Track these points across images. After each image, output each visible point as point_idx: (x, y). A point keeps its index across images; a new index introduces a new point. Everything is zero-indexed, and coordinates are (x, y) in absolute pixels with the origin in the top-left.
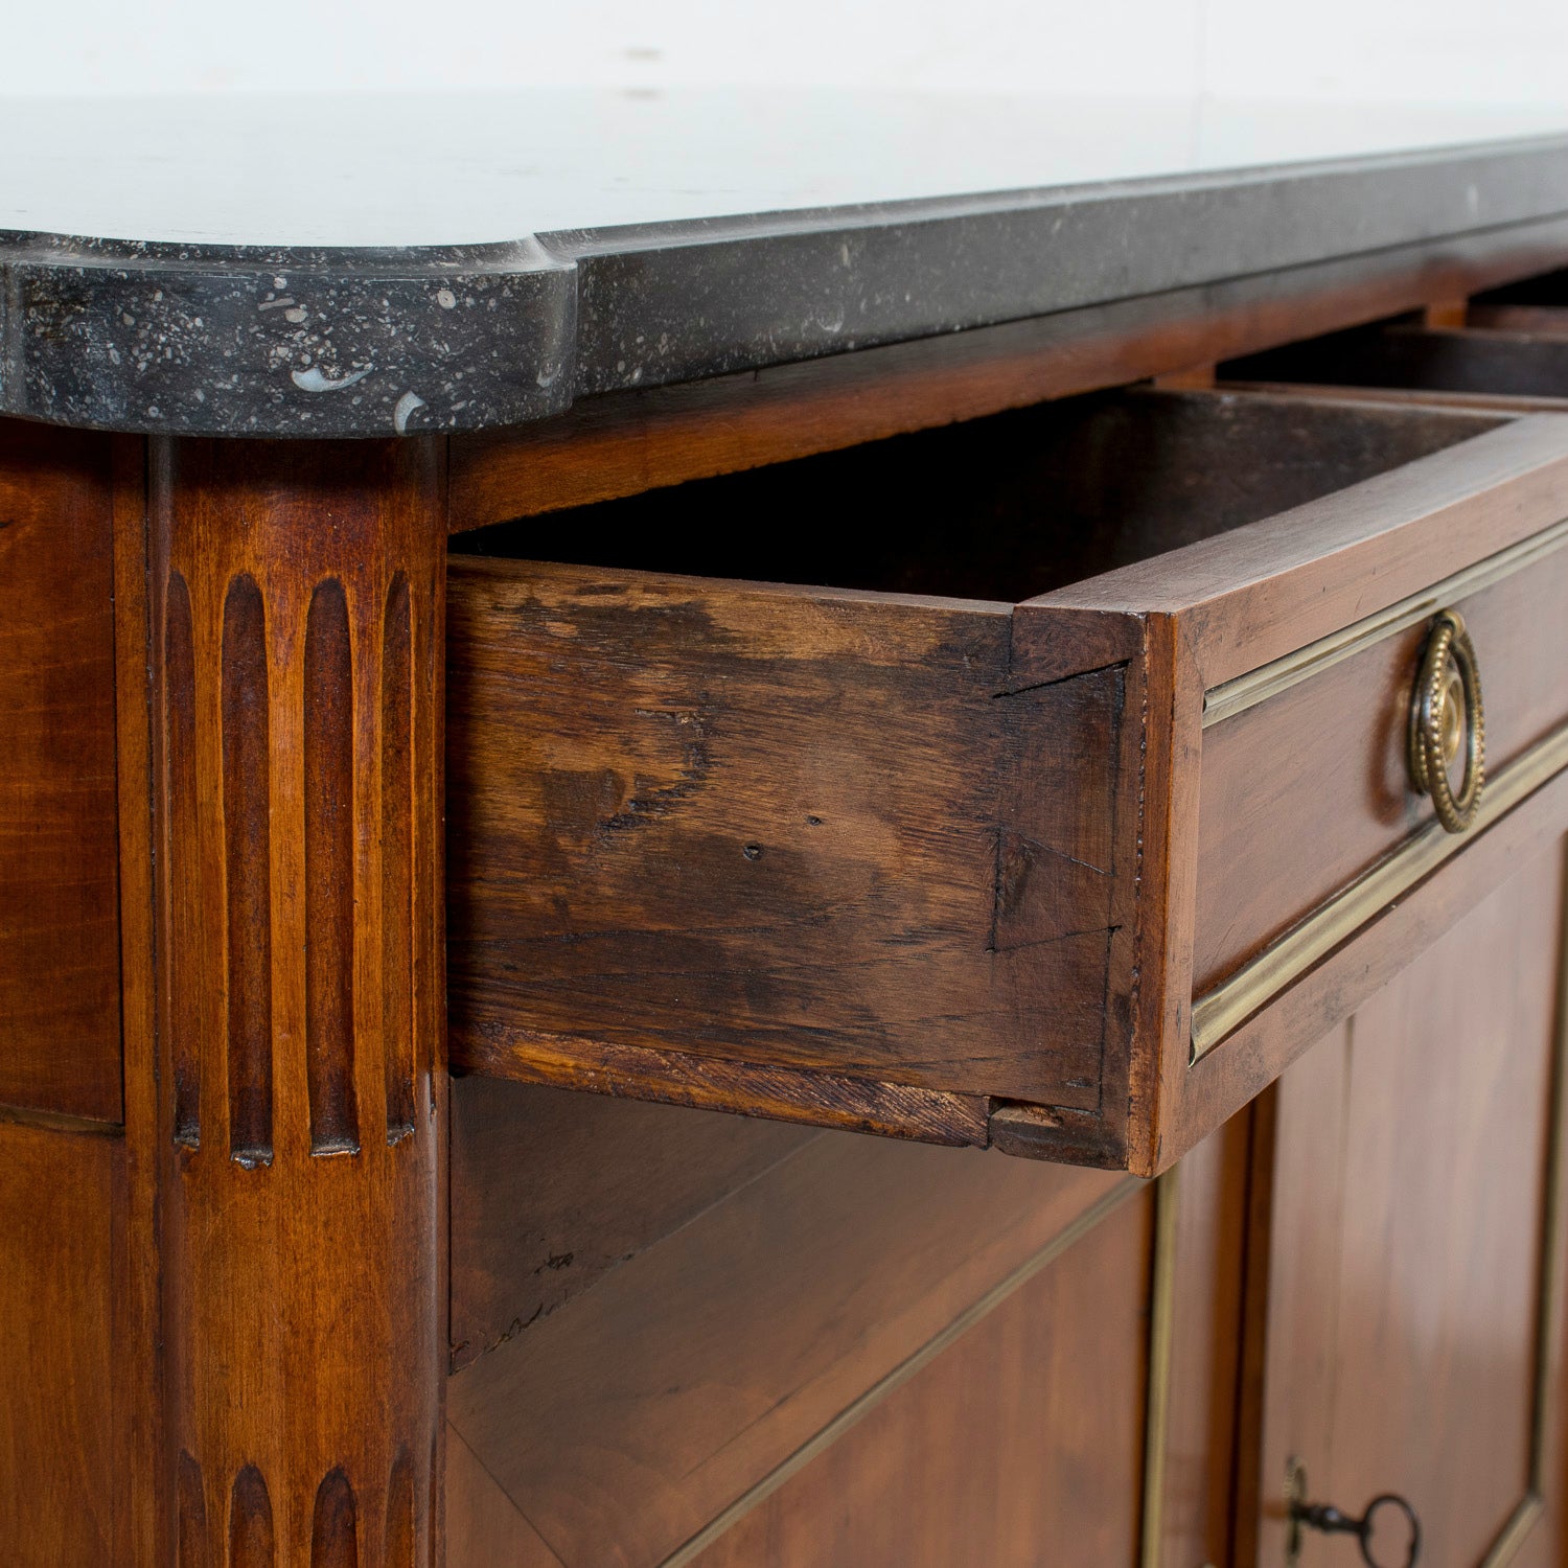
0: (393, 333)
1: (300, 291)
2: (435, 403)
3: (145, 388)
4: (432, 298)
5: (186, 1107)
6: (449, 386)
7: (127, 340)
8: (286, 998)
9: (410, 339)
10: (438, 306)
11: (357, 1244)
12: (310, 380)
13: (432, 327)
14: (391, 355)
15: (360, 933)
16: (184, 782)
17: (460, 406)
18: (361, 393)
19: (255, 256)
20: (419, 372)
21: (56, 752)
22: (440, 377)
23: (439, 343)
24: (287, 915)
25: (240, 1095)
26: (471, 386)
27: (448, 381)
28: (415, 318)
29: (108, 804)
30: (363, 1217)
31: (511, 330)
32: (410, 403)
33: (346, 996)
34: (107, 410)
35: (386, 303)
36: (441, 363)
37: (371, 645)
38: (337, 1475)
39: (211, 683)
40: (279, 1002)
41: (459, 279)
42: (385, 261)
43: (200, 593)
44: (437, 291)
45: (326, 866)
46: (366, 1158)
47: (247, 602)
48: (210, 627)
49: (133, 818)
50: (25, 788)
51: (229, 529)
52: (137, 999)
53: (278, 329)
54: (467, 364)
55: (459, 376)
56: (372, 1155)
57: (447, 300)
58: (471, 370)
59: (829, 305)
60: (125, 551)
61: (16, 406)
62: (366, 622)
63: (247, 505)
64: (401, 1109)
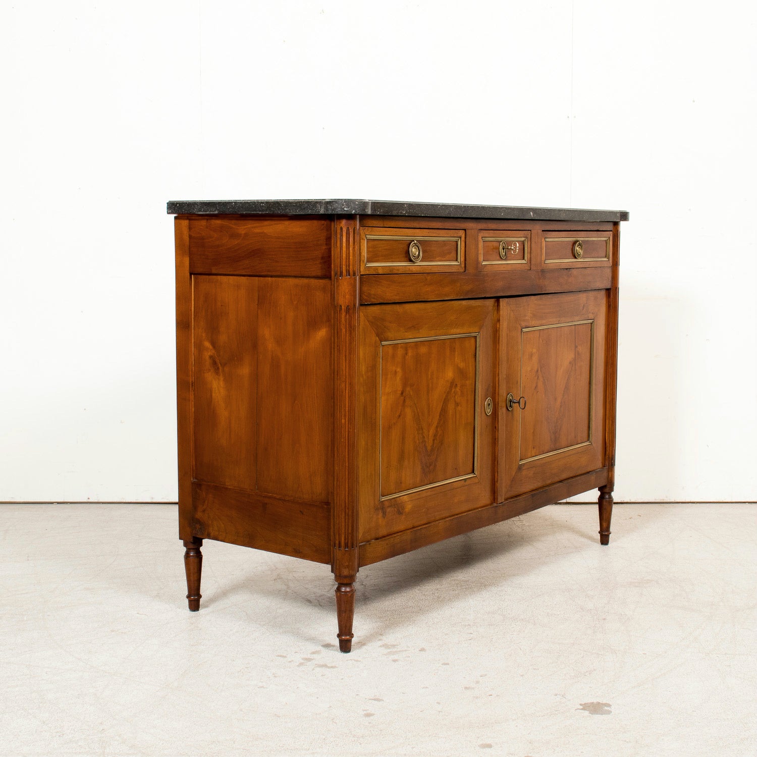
0: (352, 206)
1: (345, 202)
2: (356, 211)
3: (333, 210)
5: (336, 274)
7: (331, 206)
8: (344, 263)
11: (350, 286)
12: (345, 209)
13: (356, 206)
14: (352, 208)
15: (350, 257)
16: (336, 245)
17: (358, 212)
18: (350, 210)
19: (342, 200)
20: (355, 209)
21: (326, 244)
24: (344, 256)
25: (340, 272)
28: (354, 205)
29: (330, 250)
30: (351, 281)
31: (363, 206)
32: (354, 211)
33: (349, 263)
34: (330, 213)
35: (352, 203)
36: (357, 208)
38: (348, 306)
42: (352, 200)
43: (338, 229)
45: (348, 252)
47: (341, 229)
49: (332, 249)
50: (324, 248)
51: (340, 223)
52: (332, 266)
53: (343, 205)
54: (359, 209)
56: (351, 278)
57: (357, 203)
59: (403, 210)
60: (332, 227)
61: (323, 213)
62: (351, 231)
63: (341, 221)
64: (354, 274)
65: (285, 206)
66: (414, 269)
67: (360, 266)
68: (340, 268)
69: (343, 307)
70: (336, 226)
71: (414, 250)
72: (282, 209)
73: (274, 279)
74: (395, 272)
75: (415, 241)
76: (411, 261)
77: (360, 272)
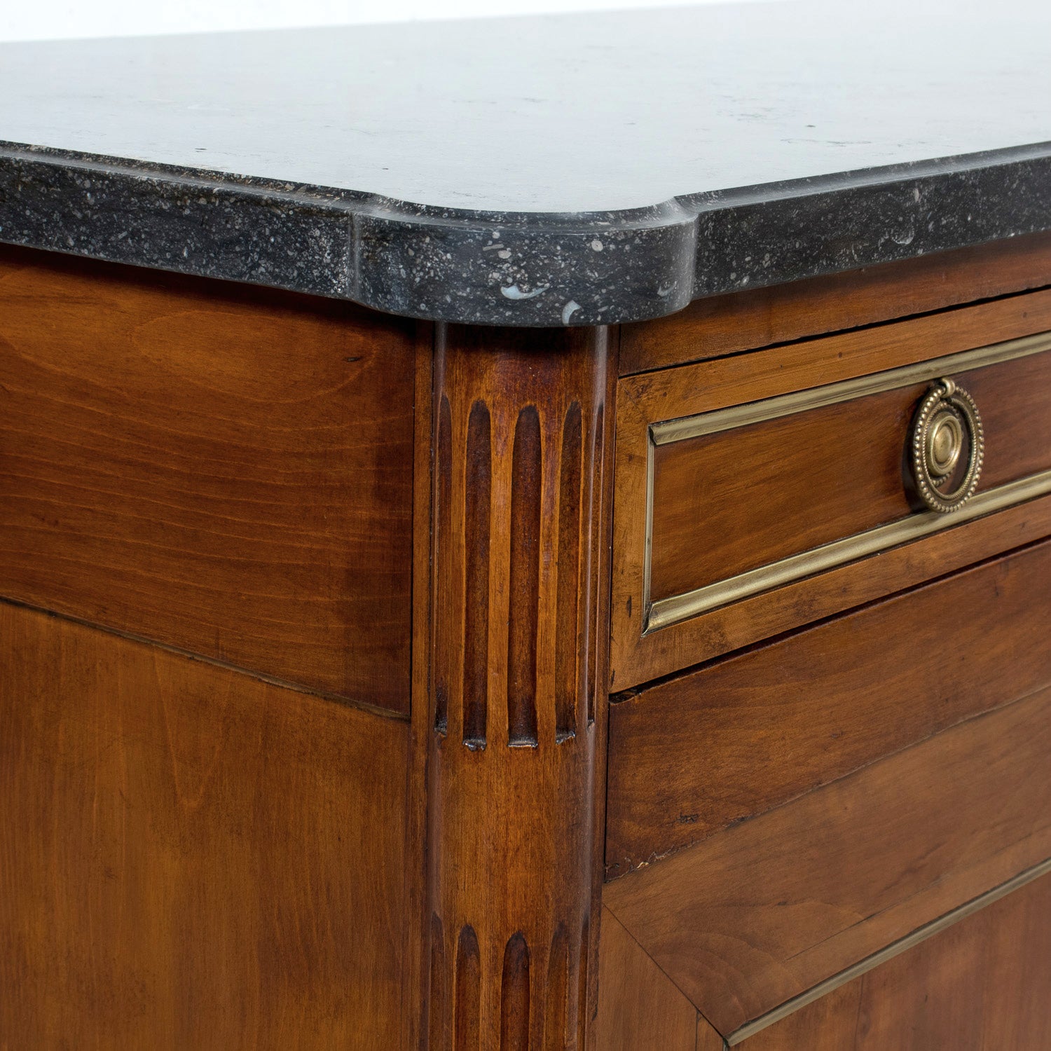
0: (563, 266)
1: (507, 240)
2: (588, 307)
3: (419, 292)
4: (588, 245)
5: (440, 713)
6: (597, 297)
7: (410, 264)
8: (496, 652)
9: (573, 269)
10: (591, 250)
11: (534, 801)
12: (511, 292)
13: (587, 263)
14: (561, 278)
15: (542, 616)
16: (445, 519)
17: (604, 309)
18: (542, 301)
19: (485, 218)
20: (578, 289)
21: (382, 495)
22: (592, 291)
23: (592, 272)
24: (498, 604)
25: (470, 706)
26: (611, 297)
27: (597, 294)
28: (576, 257)
29: (406, 528)
30: (539, 785)
31: (640, 263)
32: (572, 307)
33: (533, 653)
34: (398, 304)
35: (559, 248)
36: (592, 284)
37: (554, 446)
38: (519, 936)
39: (460, 464)
40: (493, 655)
41: (606, 234)
42: (563, 222)
43: (456, 410)
44: (591, 241)
45: (523, 575)
46: (542, 750)
47: (481, 416)
48: (461, 431)
49: (420, 538)
50: (363, 514)
51: (473, 374)
52: (420, 643)
53: (494, 263)
54: (610, 284)
55: (604, 291)
56: (545, 749)
57: (597, 246)
58: (612, 287)
59: (902, 228)
60: (421, 380)
61: (354, 296)
62: (552, 432)
63: (483, 360)
64: (566, 722)
65: (106, 208)
66: (934, 556)
67: (608, 639)
68: (469, 676)
69: (484, 943)
70: (442, 391)
71: (937, 435)
72: (85, 221)
73: (65, 627)
74: (829, 604)
75: (949, 385)
76: (916, 505)
77: (608, 677)
